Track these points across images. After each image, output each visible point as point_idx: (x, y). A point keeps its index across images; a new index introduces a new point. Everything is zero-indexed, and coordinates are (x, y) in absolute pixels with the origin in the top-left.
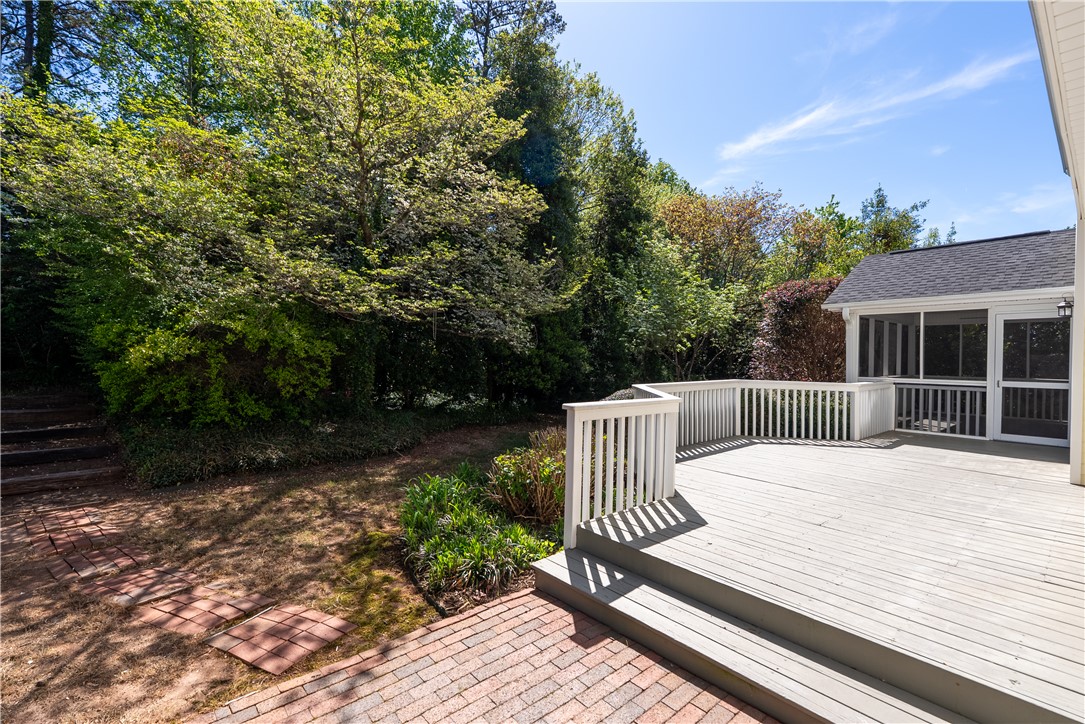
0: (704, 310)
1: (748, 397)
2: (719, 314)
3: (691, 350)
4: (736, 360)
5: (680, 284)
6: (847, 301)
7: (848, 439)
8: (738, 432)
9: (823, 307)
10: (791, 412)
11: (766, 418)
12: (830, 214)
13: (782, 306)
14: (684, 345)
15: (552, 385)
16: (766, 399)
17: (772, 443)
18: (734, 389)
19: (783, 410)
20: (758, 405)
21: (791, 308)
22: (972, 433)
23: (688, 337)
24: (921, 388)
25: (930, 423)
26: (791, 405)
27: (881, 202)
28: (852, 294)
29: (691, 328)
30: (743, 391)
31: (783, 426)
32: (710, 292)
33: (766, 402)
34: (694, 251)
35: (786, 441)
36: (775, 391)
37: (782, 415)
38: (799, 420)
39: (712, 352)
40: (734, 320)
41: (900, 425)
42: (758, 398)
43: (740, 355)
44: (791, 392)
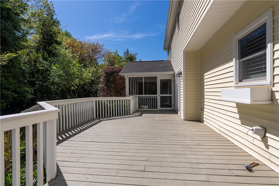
0: (82, 75)
1: (97, 103)
2: (87, 77)
3: (77, 89)
4: (92, 93)
5: (72, 66)
6: (126, 73)
7: (129, 114)
8: (95, 117)
9: (119, 74)
10: (113, 107)
11: (105, 111)
12: (116, 54)
13: (107, 74)
14: (74, 87)
15: (7, 105)
16: (104, 104)
17: (107, 120)
18: (93, 101)
19: (110, 107)
20: (102, 106)
21: (110, 74)
22: (155, 108)
23: (76, 85)
24: (144, 97)
25: (144, 106)
26: (112, 105)
27: (128, 52)
28: (127, 71)
29: (77, 81)
30: (96, 101)
31: (110, 112)
32: (83, 70)
33: (105, 105)
34: (77, 55)
35: (112, 118)
36: (107, 101)
37: (110, 109)
38: (115, 110)
39: (85, 90)
40: (91, 79)
41: (139, 108)
42: (102, 103)
43: (93, 91)
44: (112, 101)
